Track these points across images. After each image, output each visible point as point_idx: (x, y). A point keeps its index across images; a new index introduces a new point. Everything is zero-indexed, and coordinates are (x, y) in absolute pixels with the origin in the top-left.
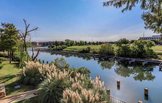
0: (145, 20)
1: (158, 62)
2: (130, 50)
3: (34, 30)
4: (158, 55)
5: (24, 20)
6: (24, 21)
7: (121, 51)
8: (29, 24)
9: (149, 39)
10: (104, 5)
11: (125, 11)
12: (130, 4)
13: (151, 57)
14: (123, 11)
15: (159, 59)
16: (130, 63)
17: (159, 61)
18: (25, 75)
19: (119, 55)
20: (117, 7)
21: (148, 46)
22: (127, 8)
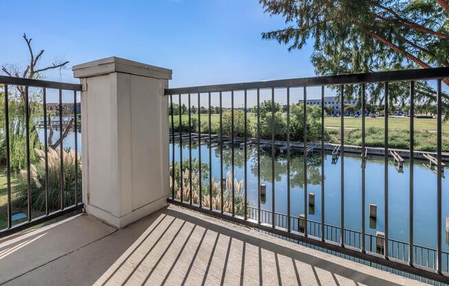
0: (315, 65)
1: (330, 149)
2: (282, 126)
3: (55, 67)
4: (331, 135)
5: (25, 37)
6: (27, 40)
7: (264, 128)
8: (42, 51)
9: (315, 103)
10: (264, 37)
11: (292, 50)
12: (300, 40)
13: (319, 138)
14: (290, 49)
15: (332, 142)
16: (282, 151)
17: (332, 146)
18: (39, 185)
19: (261, 136)
20: (280, 42)
21: (314, 117)
22: (295, 44)
